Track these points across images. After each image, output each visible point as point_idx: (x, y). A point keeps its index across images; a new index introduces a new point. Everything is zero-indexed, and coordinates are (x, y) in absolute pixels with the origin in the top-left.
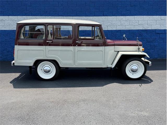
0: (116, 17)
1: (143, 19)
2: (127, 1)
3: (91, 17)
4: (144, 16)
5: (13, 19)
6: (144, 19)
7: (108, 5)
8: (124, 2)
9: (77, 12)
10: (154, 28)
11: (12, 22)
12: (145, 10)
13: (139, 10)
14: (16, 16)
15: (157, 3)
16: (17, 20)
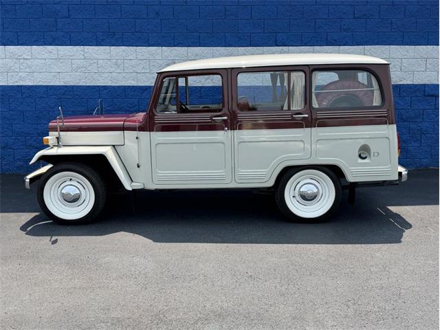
0: (312, 47)
1: (388, 54)
2: (342, 2)
3: (240, 48)
4: (392, 46)
5: (20, 54)
6: (392, 55)
7: (291, 16)
8: (334, 6)
9: (200, 33)
10: (419, 81)
11: (16, 63)
12: (393, 30)
13: (378, 27)
14: (26, 47)
15: (428, 9)
16: (28, 57)
